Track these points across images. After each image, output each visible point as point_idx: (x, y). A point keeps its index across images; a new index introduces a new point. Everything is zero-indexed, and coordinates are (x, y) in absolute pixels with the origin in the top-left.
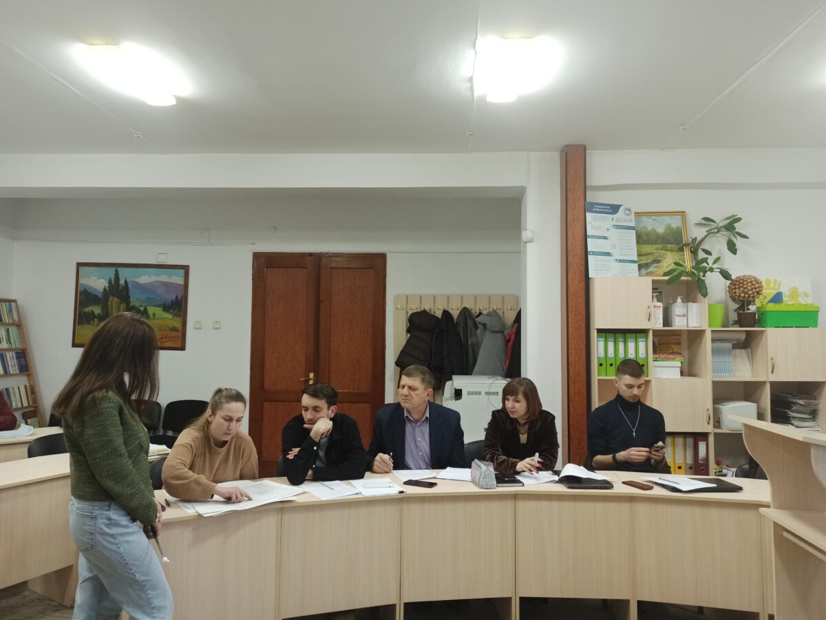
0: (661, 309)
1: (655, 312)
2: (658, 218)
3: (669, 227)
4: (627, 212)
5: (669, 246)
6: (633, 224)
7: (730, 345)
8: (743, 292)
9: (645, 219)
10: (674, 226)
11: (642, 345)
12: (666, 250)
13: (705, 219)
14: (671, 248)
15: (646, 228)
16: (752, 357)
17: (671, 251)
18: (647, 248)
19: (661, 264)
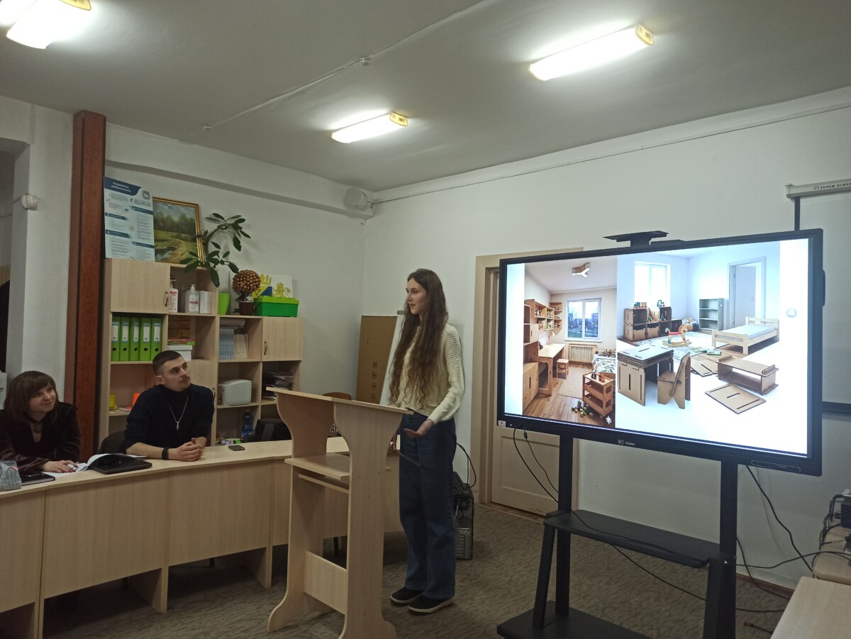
1: (171, 297)
2: (174, 207)
3: (183, 217)
4: (146, 196)
5: (184, 235)
6: (151, 209)
7: (232, 331)
8: (246, 284)
9: (161, 205)
10: (188, 217)
11: (157, 329)
12: (181, 239)
13: (215, 214)
14: (186, 237)
15: (162, 214)
16: (249, 341)
17: (185, 240)
18: (163, 235)
19: (176, 252)
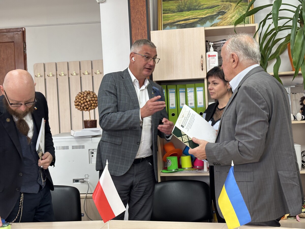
0: (217, 58)
1: (209, 61)
11: (200, 94)
12: (231, 2)
19: (225, 15)
